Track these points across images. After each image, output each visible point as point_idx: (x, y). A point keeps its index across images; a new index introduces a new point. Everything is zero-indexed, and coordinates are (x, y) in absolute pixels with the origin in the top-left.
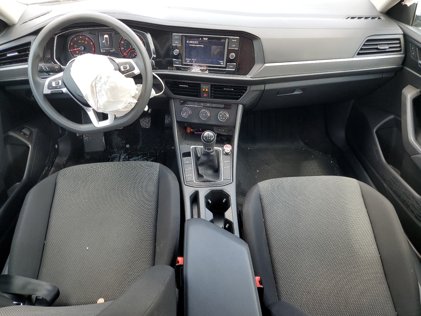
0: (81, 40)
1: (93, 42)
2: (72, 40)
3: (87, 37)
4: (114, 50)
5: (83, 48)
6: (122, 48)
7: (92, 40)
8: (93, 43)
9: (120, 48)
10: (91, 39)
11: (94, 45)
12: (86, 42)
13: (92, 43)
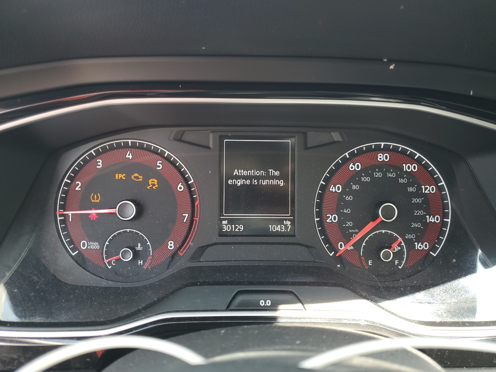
0: (129, 168)
1: (186, 180)
2: (83, 171)
3: (162, 154)
4: (289, 223)
5: (131, 210)
6: (332, 218)
7: (183, 174)
8: (189, 187)
9: (319, 214)
10: (178, 168)
11: (191, 193)
12: (153, 182)
13: (181, 187)
